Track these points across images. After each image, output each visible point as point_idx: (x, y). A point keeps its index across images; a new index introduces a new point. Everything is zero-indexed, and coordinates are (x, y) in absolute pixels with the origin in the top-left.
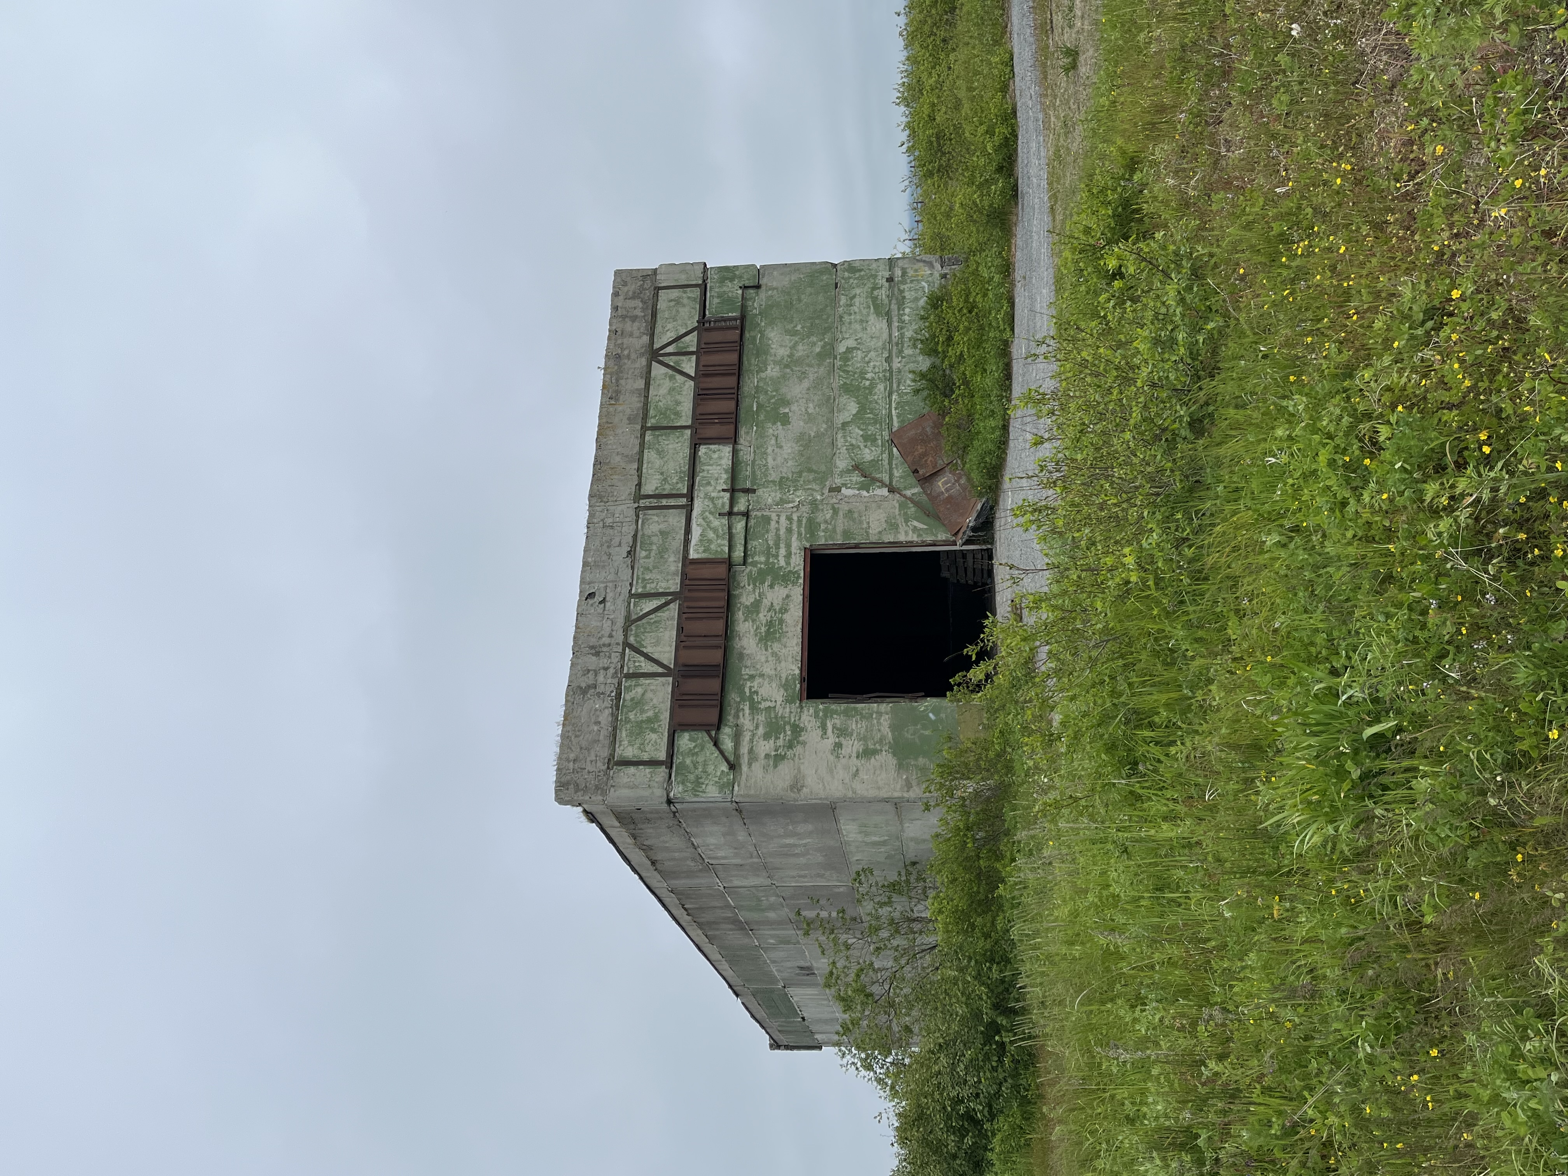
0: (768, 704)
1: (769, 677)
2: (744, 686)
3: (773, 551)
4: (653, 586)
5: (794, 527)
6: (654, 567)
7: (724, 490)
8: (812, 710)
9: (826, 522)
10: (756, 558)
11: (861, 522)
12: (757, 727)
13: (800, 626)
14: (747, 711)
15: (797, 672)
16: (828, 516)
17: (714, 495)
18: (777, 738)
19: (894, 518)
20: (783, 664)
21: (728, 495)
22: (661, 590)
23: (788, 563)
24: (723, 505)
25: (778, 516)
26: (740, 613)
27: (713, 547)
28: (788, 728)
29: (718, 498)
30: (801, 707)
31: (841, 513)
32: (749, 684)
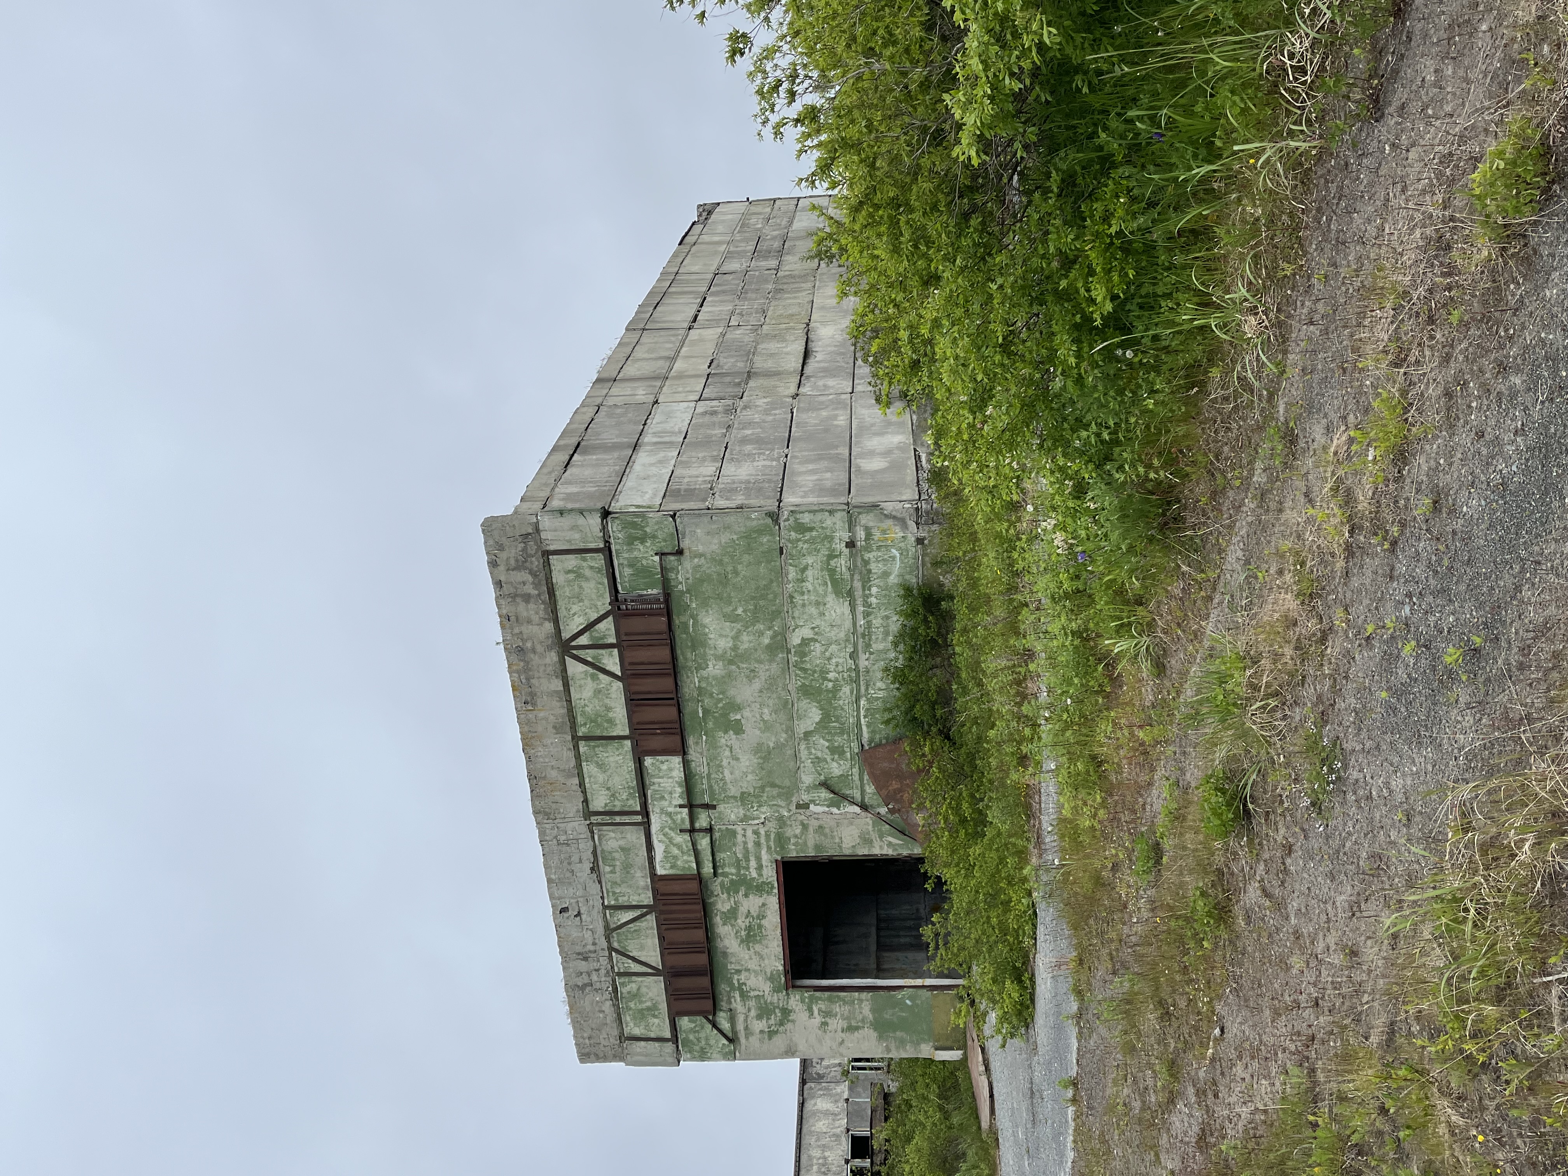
0: (757, 993)
1: (754, 971)
2: (731, 979)
3: (744, 864)
4: (626, 898)
5: (763, 840)
6: (623, 882)
7: (681, 806)
8: (798, 997)
9: (796, 836)
10: (727, 870)
11: (833, 837)
12: (749, 1010)
13: (779, 930)
14: (738, 999)
15: (781, 968)
16: (798, 831)
17: (670, 809)
18: (768, 1019)
19: (868, 833)
20: (766, 961)
21: (686, 810)
22: (634, 903)
23: (760, 875)
24: (683, 820)
25: (744, 830)
26: (718, 918)
27: (679, 863)
28: (777, 1011)
29: (677, 813)
30: (788, 994)
31: (811, 829)
32: (736, 977)
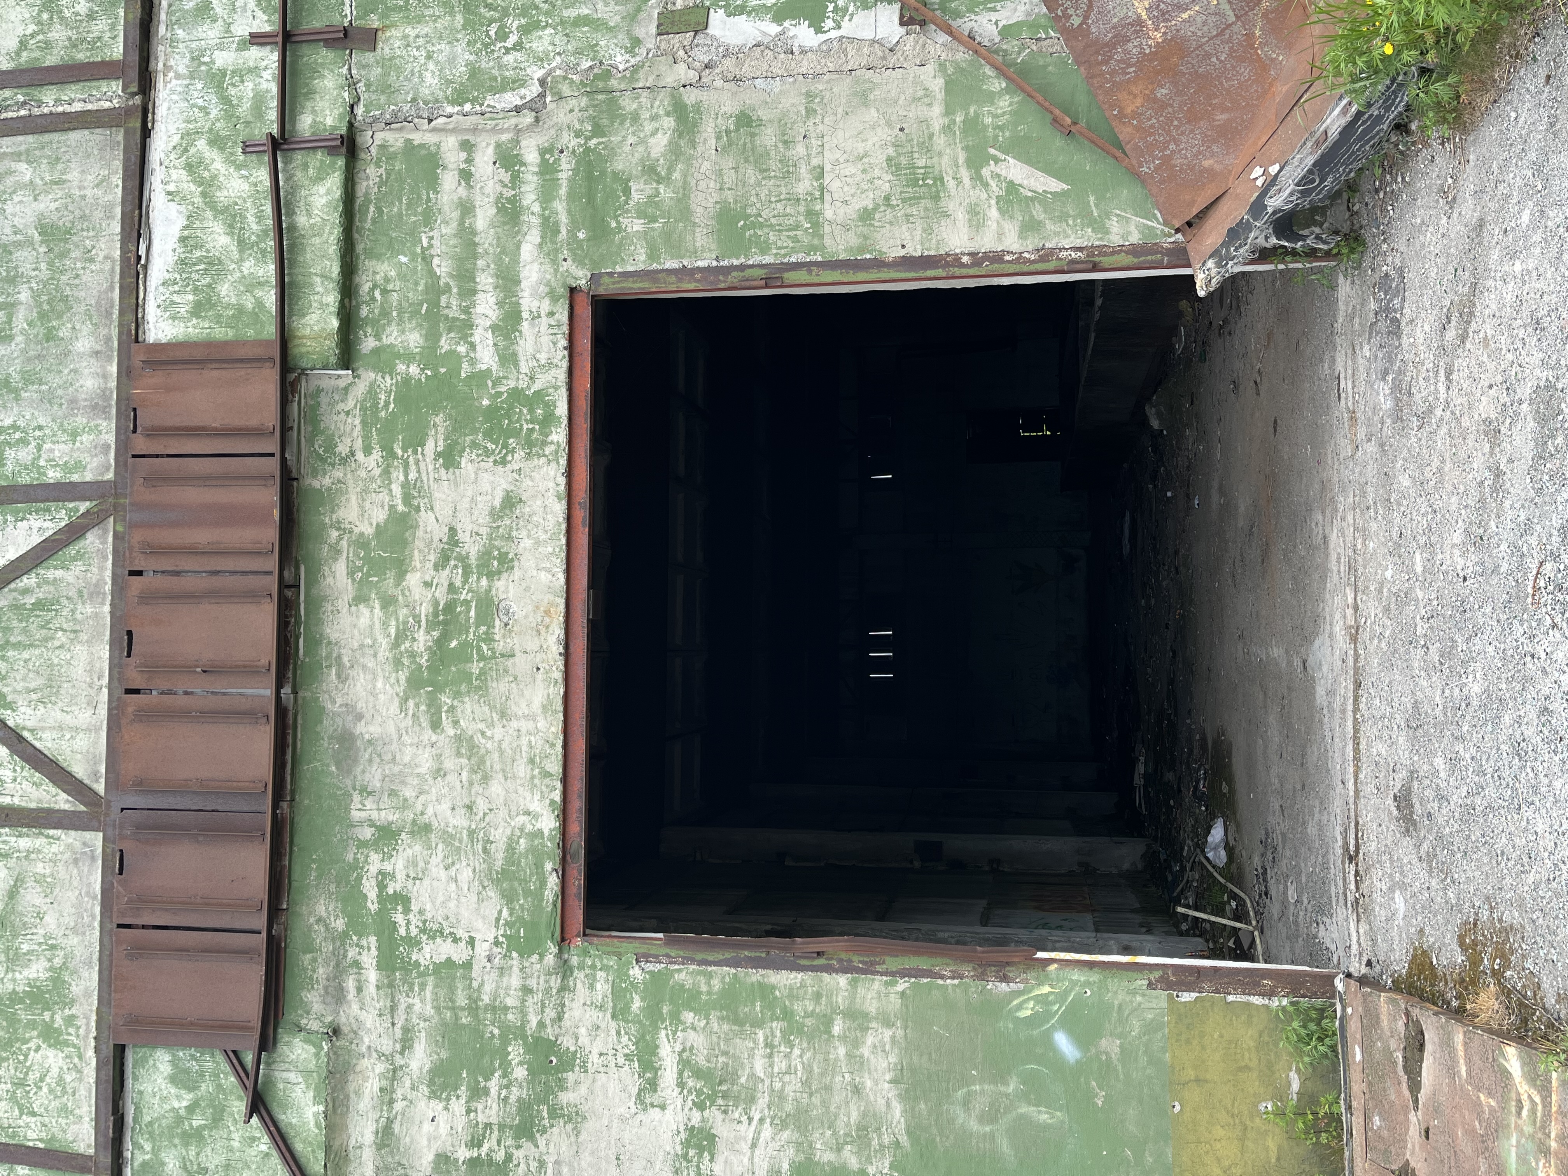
0: (443, 950)
1: (448, 838)
2: (357, 867)
3: (452, 305)
5: (530, 198)
7: (257, 39)
8: (602, 987)
9: (650, 171)
10: (392, 336)
11: (788, 172)
12: (406, 1043)
13: (557, 631)
14: (372, 976)
15: (549, 823)
16: (659, 144)
17: (224, 59)
18: (478, 1093)
19: (926, 147)
20: (496, 788)
21: (270, 58)
22: (53, 475)
23: (508, 358)
24: (259, 100)
25: (467, 146)
26: (341, 567)
27: (225, 290)
28: (515, 1052)
29: (241, 73)
30: (564, 969)
31: (708, 130)
32: (375, 863)
